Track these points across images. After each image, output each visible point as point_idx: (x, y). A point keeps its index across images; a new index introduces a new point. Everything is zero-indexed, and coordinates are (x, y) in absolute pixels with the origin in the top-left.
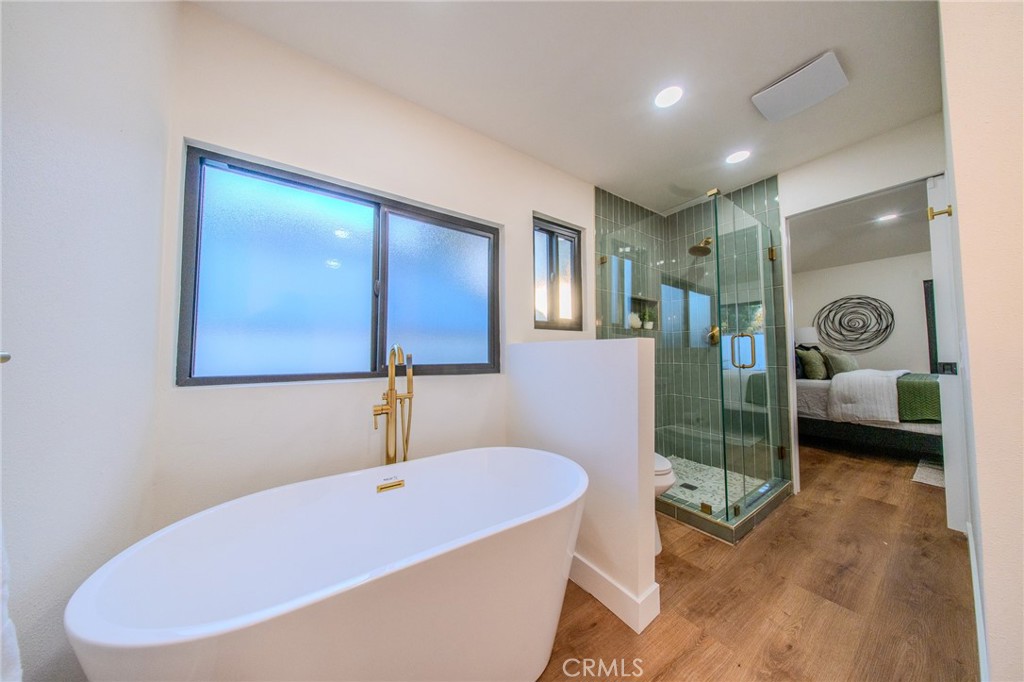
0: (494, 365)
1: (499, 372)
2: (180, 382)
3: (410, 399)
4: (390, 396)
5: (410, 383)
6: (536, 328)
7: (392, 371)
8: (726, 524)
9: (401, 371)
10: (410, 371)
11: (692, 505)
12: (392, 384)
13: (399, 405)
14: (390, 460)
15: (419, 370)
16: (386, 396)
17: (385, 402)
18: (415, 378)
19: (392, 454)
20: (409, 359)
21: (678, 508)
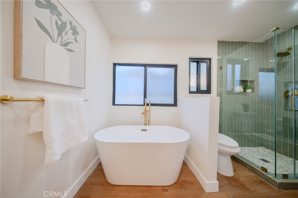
0: (175, 104)
1: (177, 106)
2: (113, 105)
3: (150, 111)
4: (146, 110)
5: (150, 108)
6: (190, 93)
7: (146, 104)
8: (274, 179)
9: (148, 105)
10: (150, 105)
11: (257, 167)
12: (146, 107)
13: (147, 113)
14: (146, 125)
15: (152, 105)
16: (144, 110)
17: (144, 112)
18: (151, 106)
19: (146, 124)
20: (150, 102)
21: (249, 165)
